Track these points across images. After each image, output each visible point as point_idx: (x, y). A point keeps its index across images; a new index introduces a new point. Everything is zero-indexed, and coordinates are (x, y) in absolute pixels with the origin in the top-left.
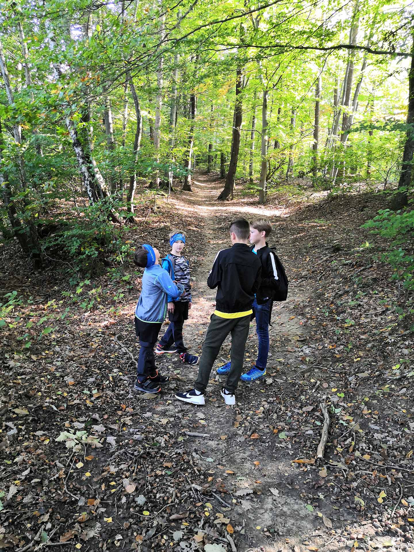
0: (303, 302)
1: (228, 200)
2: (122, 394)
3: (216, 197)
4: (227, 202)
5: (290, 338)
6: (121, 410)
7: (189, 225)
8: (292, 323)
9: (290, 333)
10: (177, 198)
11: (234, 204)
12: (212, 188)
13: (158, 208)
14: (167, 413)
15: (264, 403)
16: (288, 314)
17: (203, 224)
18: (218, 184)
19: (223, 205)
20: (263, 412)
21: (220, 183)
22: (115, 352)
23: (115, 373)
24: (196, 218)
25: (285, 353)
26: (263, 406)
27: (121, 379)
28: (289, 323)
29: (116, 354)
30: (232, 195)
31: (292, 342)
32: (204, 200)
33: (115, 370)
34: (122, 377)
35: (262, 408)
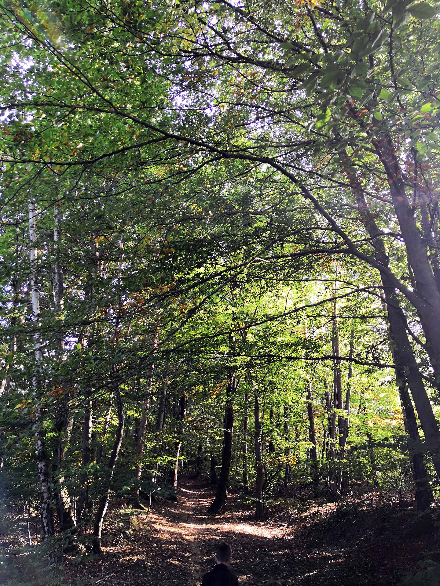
1: (220, 514)
3: (205, 509)
4: (219, 517)
7: (170, 557)
10: (159, 513)
11: (227, 520)
12: (201, 497)
13: (133, 531)
17: (187, 554)
18: (207, 490)
19: (214, 521)
21: (211, 490)
24: (180, 544)
30: (225, 507)
32: (191, 513)
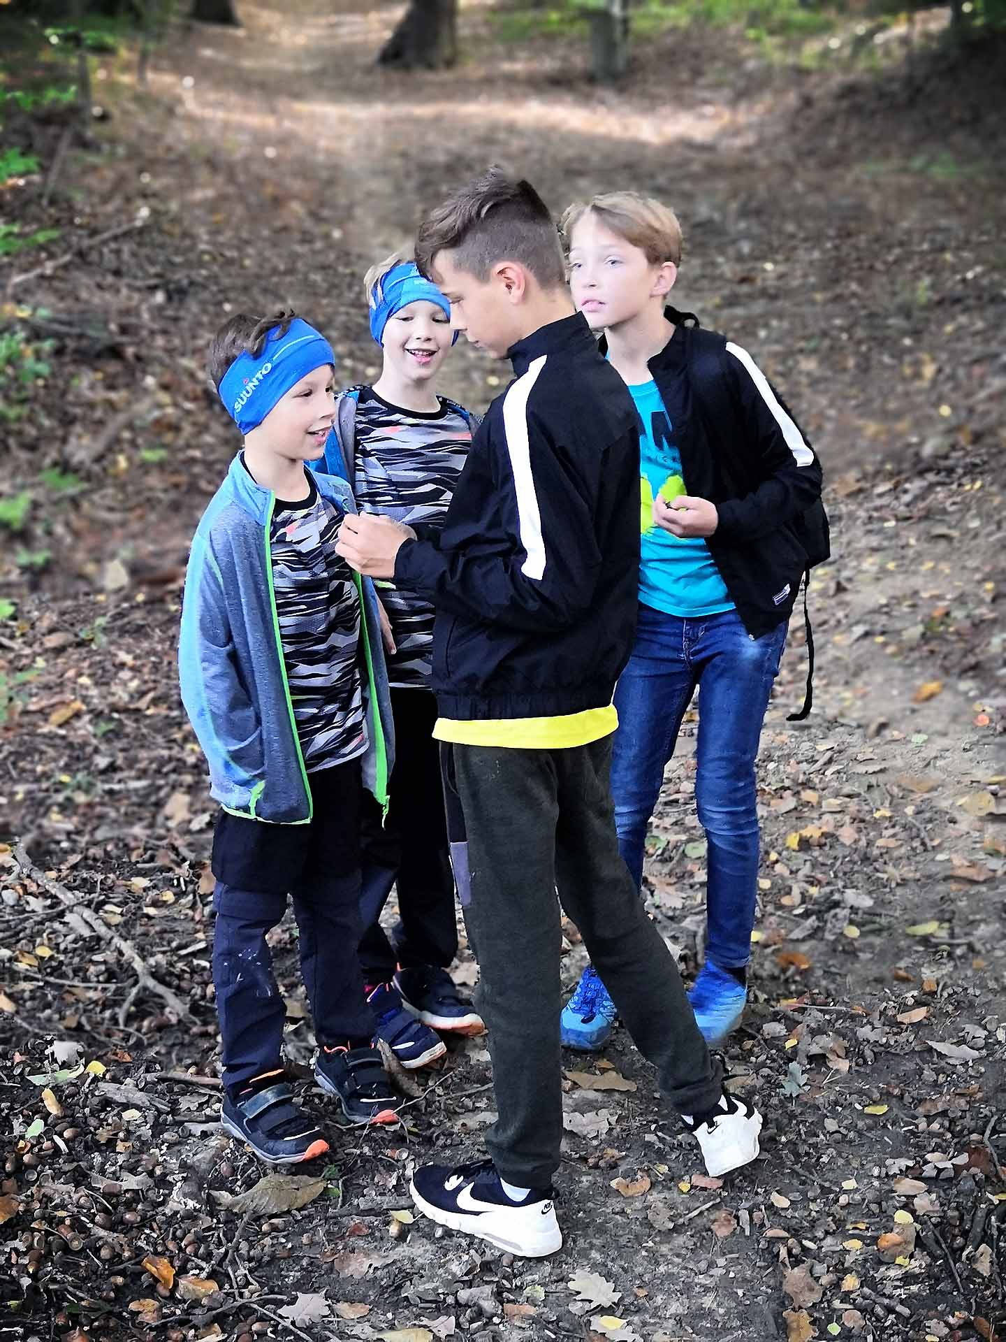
0: (961, 600)
2: (137, 1196)
3: (368, 54)
5: (944, 804)
6: (151, 1291)
8: (934, 716)
9: (935, 775)
10: (178, 65)
14: (408, 1291)
15: (907, 1186)
16: (899, 672)
20: (919, 1242)
22: (32, 939)
23: (65, 1065)
25: (941, 888)
26: (905, 1207)
27: (107, 1103)
28: (919, 721)
29: (45, 952)
31: (963, 827)
33: (63, 1050)
34: (107, 1088)
35: (902, 1217)
